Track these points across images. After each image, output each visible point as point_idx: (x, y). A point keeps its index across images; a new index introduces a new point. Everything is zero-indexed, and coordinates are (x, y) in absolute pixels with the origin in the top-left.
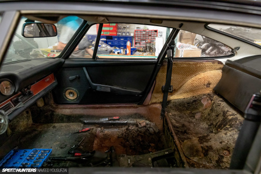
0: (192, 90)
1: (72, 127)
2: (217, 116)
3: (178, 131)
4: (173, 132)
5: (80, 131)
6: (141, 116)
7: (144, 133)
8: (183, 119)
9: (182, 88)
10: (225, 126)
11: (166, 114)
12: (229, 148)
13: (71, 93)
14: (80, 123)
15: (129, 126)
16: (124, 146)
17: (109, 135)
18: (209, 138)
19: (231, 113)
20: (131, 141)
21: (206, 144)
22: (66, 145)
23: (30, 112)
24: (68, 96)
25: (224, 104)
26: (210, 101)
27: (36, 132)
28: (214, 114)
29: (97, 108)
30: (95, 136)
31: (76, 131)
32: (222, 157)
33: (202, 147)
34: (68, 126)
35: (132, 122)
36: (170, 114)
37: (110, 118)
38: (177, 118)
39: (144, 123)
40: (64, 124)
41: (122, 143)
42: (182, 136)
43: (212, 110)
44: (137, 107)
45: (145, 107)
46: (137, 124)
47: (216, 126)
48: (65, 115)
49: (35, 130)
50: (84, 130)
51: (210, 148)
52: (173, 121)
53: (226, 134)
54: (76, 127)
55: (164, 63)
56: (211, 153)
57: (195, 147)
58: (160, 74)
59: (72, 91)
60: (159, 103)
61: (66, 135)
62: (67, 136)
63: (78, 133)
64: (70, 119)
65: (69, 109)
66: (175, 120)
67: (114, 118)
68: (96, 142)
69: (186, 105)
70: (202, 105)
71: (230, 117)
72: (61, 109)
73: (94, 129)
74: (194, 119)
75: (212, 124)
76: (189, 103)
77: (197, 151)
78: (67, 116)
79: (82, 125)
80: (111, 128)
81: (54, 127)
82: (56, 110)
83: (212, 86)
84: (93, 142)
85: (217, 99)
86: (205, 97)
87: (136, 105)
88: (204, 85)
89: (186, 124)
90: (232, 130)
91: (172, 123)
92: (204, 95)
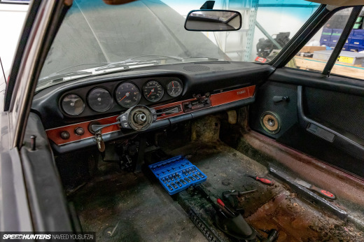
1: (253, 167)
5: (257, 178)
13: (270, 120)
14: (265, 168)
15: (345, 225)
17: (296, 213)
22: (229, 184)
23: (219, 126)
24: (265, 122)
27: (215, 151)
29: (300, 159)
30: (272, 198)
31: (253, 175)
34: (250, 163)
35: (358, 221)
37: (314, 188)
40: (246, 158)
48: (251, 147)
49: (215, 148)
50: (263, 180)
54: (258, 170)
59: (273, 117)
61: (239, 171)
62: (239, 174)
63: (255, 178)
64: (256, 154)
65: (261, 141)
67: (323, 192)
68: (267, 206)
72: (251, 136)
73: (278, 188)
78: (253, 148)
79: (267, 172)
80: (310, 204)
81: (235, 155)
82: (245, 135)
84: (263, 204)
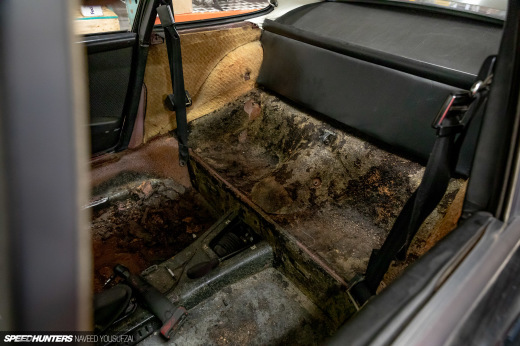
0: (224, 91)
2: (277, 128)
3: (231, 177)
4: (227, 183)
6: (134, 175)
7: (160, 205)
8: (223, 152)
9: (204, 91)
10: (298, 141)
11: (191, 154)
12: (318, 174)
15: (116, 207)
16: (132, 250)
18: (288, 170)
19: (299, 119)
20: (139, 234)
21: (289, 181)
25: (281, 105)
26: (257, 106)
28: (270, 127)
32: (314, 190)
33: (286, 189)
35: (118, 194)
36: (198, 150)
38: (212, 152)
39: (149, 187)
41: (119, 246)
42: (242, 184)
43: (265, 120)
44: (117, 160)
45: (136, 154)
46: (134, 194)
47: (280, 146)
51: (297, 185)
52: (212, 162)
53: (308, 155)
55: (155, 42)
56: (300, 192)
57: (277, 192)
58: (150, 69)
60: (165, 135)
66: (214, 159)
69: (222, 124)
70: (246, 115)
71: (302, 126)
74: (239, 145)
75: (272, 144)
76: (226, 119)
77: (282, 197)
83: (253, 76)
85: (267, 99)
86: (248, 99)
87: (111, 155)
88: (242, 76)
89: (232, 158)
90: (313, 145)
91: (211, 166)
92: (246, 96)
